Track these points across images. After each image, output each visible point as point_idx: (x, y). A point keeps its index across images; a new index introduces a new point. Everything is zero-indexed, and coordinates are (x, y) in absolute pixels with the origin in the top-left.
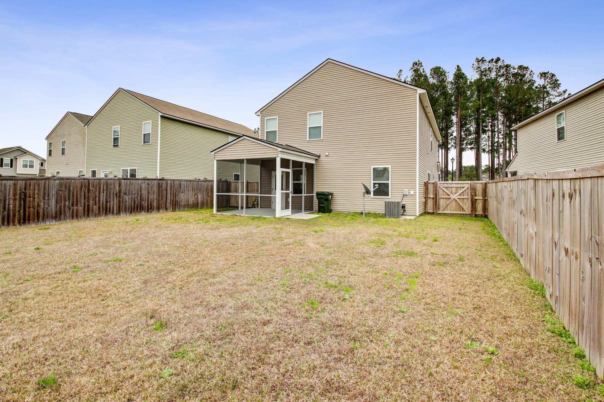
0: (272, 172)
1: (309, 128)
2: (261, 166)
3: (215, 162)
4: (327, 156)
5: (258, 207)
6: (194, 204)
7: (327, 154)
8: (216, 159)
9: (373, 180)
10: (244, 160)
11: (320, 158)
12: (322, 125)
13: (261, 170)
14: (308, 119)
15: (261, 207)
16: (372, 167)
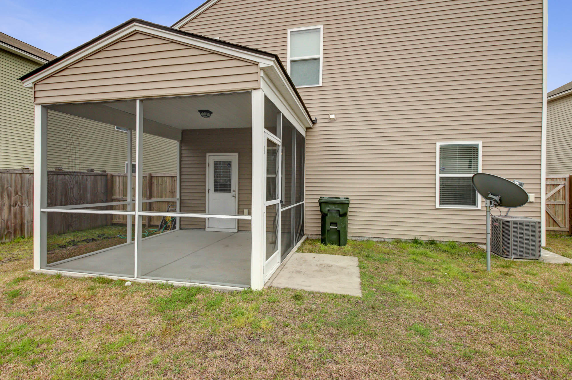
0: (208, 155)
1: (292, 62)
2: (182, 142)
3: (38, 111)
4: (332, 121)
5: (174, 228)
6: (8, 228)
7: (332, 116)
8: (39, 101)
9: (440, 172)
10: (133, 101)
11: (317, 125)
12: (321, 56)
13: (181, 150)
14: (289, 43)
15: (181, 229)
16: (439, 144)
